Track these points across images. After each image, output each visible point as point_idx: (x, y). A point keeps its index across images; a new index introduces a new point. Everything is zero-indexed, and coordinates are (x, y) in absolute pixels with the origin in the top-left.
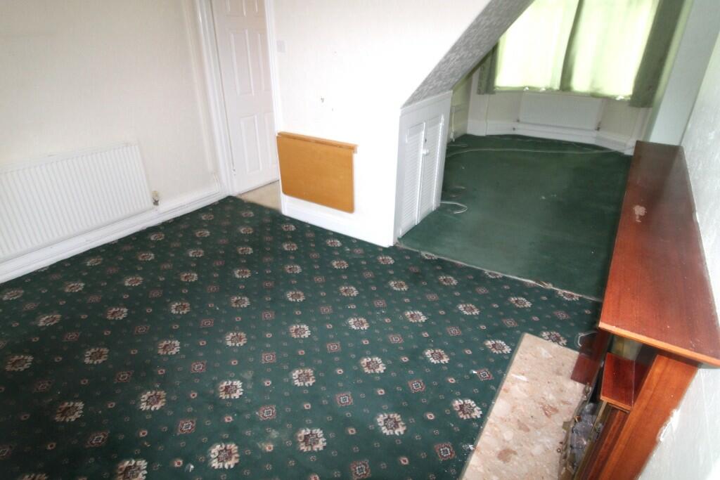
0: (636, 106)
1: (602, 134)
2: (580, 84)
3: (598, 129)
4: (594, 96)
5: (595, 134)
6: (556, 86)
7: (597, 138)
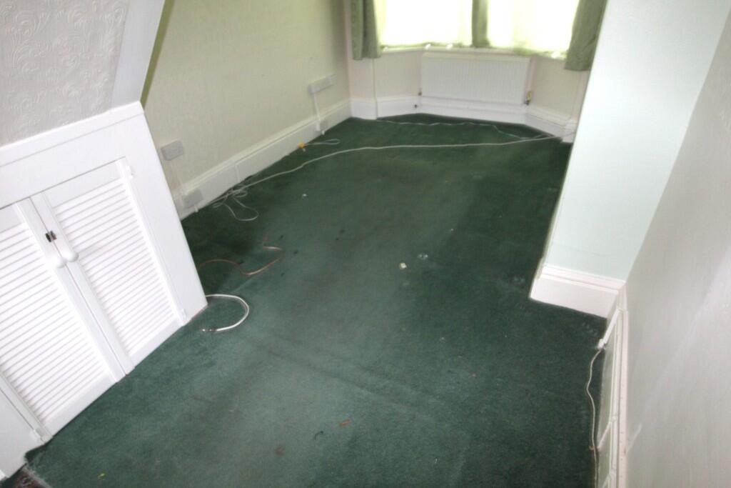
0: (576, 70)
1: (532, 109)
2: (499, 37)
3: (528, 103)
4: (519, 53)
5: (524, 109)
6: (467, 40)
7: (527, 115)
